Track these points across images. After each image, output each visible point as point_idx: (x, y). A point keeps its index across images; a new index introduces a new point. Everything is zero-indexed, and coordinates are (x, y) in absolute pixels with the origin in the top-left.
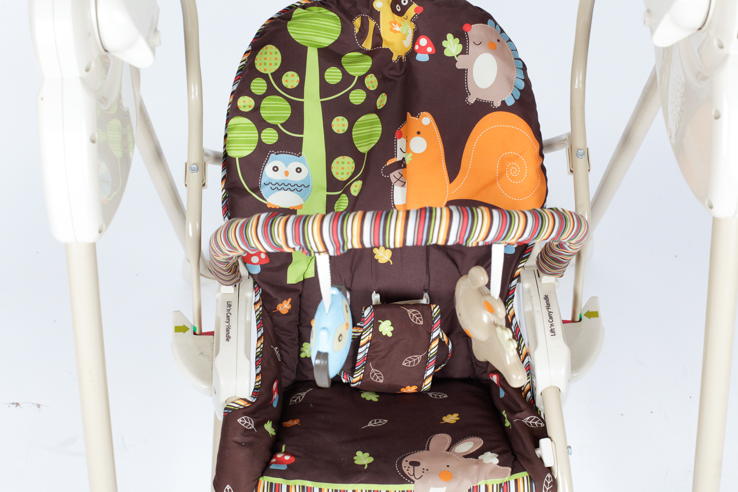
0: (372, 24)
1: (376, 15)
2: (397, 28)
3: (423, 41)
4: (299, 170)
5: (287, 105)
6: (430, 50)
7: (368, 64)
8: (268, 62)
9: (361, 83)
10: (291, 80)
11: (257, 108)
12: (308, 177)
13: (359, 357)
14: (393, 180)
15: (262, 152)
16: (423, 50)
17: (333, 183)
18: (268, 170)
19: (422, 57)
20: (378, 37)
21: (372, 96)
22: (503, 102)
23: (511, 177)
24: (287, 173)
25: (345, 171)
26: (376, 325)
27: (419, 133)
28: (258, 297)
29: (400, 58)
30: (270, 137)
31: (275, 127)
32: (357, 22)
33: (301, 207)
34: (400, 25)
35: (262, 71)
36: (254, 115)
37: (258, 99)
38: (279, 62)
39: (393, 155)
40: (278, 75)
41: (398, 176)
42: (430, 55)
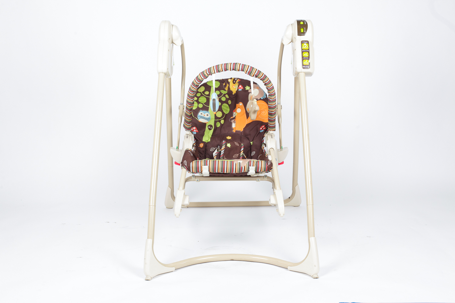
0: (228, 85)
1: (229, 83)
2: (234, 87)
3: (240, 86)
4: (207, 115)
5: (205, 99)
6: (242, 88)
7: (226, 92)
8: (201, 89)
9: (224, 95)
10: (207, 93)
11: (198, 100)
12: (210, 117)
13: (221, 154)
14: (232, 122)
15: (198, 109)
16: (240, 88)
17: (216, 117)
18: (199, 114)
19: (240, 90)
20: (229, 88)
21: (227, 100)
22: (260, 98)
23: (263, 114)
24: (204, 115)
25: (220, 115)
26: (226, 144)
27: (239, 107)
28: (195, 142)
29: (235, 94)
30: (201, 106)
31: (202, 104)
32: (224, 84)
33: (207, 123)
34: (235, 86)
35: (200, 92)
36: (197, 101)
37: (198, 98)
38: (204, 89)
39: (232, 116)
40: (204, 92)
41: (234, 121)
42: (242, 89)
